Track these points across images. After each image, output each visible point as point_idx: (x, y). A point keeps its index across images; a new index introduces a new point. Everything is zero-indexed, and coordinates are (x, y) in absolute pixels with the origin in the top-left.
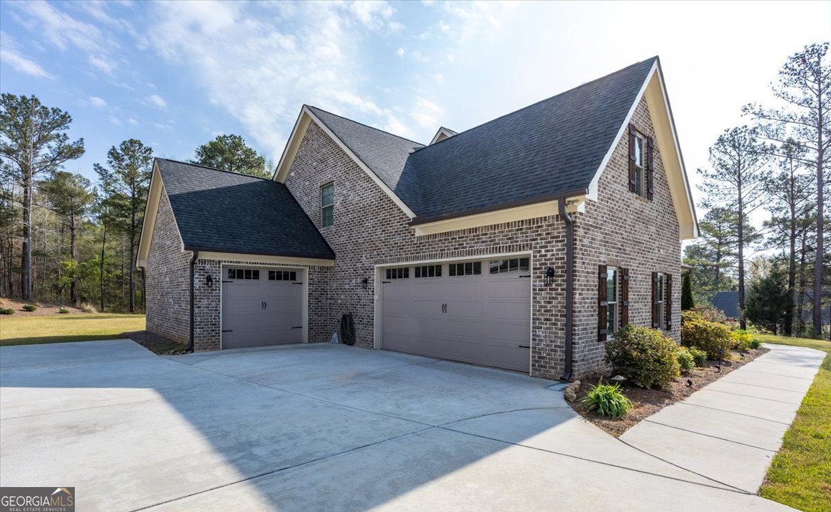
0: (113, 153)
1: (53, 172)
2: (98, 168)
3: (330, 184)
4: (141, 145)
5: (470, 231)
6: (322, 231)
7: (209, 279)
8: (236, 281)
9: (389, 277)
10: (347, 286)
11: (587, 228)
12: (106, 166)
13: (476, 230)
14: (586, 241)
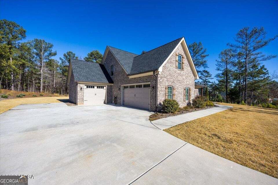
0: (65, 55)
1: (49, 59)
2: (60, 59)
3: (112, 66)
4: (72, 53)
5: (139, 77)
6: (111, 77)
7: (81, 88)
8: (88, 89)
9: (124, 88)
10: (116, 90)
11: (161, 78)
12: (63, 58)
13: (140, 77)
14: (161, 80)
